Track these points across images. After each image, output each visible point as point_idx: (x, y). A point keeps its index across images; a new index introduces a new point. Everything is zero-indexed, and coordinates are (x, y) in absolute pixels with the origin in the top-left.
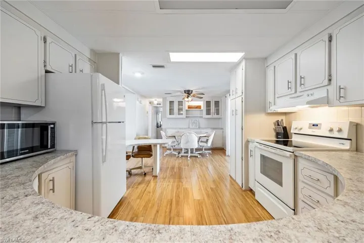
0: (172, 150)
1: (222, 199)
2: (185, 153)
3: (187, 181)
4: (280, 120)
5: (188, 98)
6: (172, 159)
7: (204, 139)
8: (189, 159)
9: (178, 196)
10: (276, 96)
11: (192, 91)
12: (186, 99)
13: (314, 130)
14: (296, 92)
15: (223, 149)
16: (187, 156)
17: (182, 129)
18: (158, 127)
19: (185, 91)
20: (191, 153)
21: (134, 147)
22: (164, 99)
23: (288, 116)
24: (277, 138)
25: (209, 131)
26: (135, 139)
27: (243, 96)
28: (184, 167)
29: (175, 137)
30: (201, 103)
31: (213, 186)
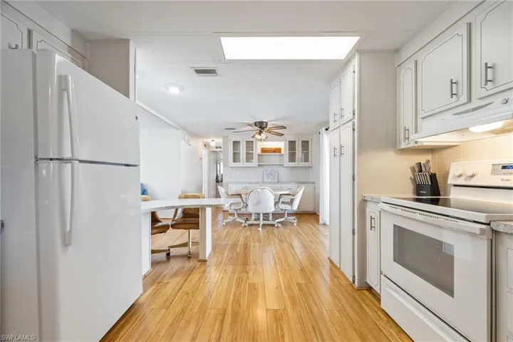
0: (236, 216)
1: (318, 307)
2: (255, 220)
3: (256, 271)
4: (423, 162)
5: (260, 134)
6: (235, 231)
7: (288, 199)
8: (260, 229)
9: (237, 302)
10: (421, 115)
11: (267, 123)
12: (258, 137)
13: (505, 177)
14: (470, 100)
15: (315, 214)
16: (259, 225)
17: (252, 183)
18: (217, 182)
19: (255, 123)
20: (264, 220)
21: (177, 210)
22: (225, 138)
23: (437, 155)
24: (418, 194)
25: (293, 186)
26: (180, 198)
27: (356, 120)
28: (252, 244)
29: (240, 195)
30: (281, 144)
31: (301, 281)
